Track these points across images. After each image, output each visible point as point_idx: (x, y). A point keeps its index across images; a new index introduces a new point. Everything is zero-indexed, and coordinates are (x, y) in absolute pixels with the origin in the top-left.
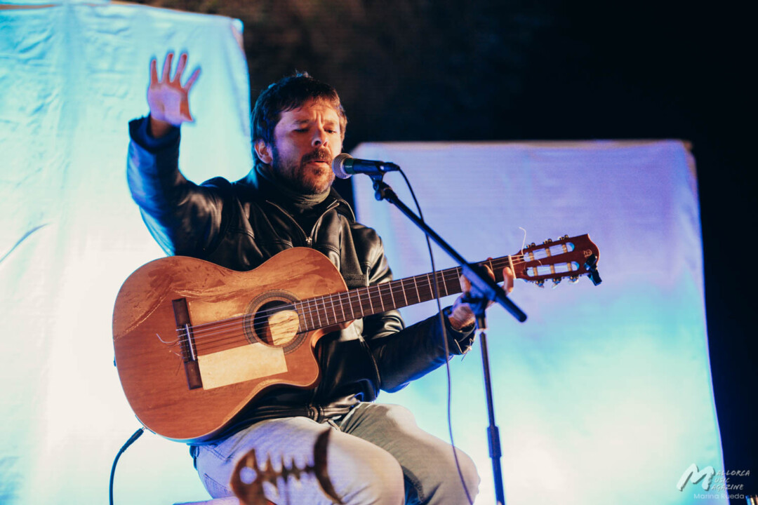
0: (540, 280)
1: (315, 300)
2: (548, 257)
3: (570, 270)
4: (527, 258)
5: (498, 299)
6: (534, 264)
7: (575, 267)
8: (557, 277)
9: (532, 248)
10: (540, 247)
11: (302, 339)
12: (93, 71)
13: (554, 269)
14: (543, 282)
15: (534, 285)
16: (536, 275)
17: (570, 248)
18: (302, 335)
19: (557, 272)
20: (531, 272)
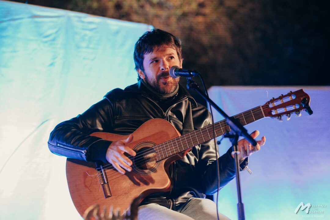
0: (279, 116)
1: (167, 142)
2: (282, 104)
3: (295, 108)
4: (271, 106)
5: (242, 135)
6: (275, 108)
7: (297, 107)
8: (288, 113)
9: (273, 100)
10: (277, 99)
11: (159, 165)
12: (78, 47)
13: (286, 109)
14: (281, 117)
15: (276, 119)
16: (276, 113)
17: (294, 97)
18: (159, 162)
19: (288, 110)
20: (274, 113)
